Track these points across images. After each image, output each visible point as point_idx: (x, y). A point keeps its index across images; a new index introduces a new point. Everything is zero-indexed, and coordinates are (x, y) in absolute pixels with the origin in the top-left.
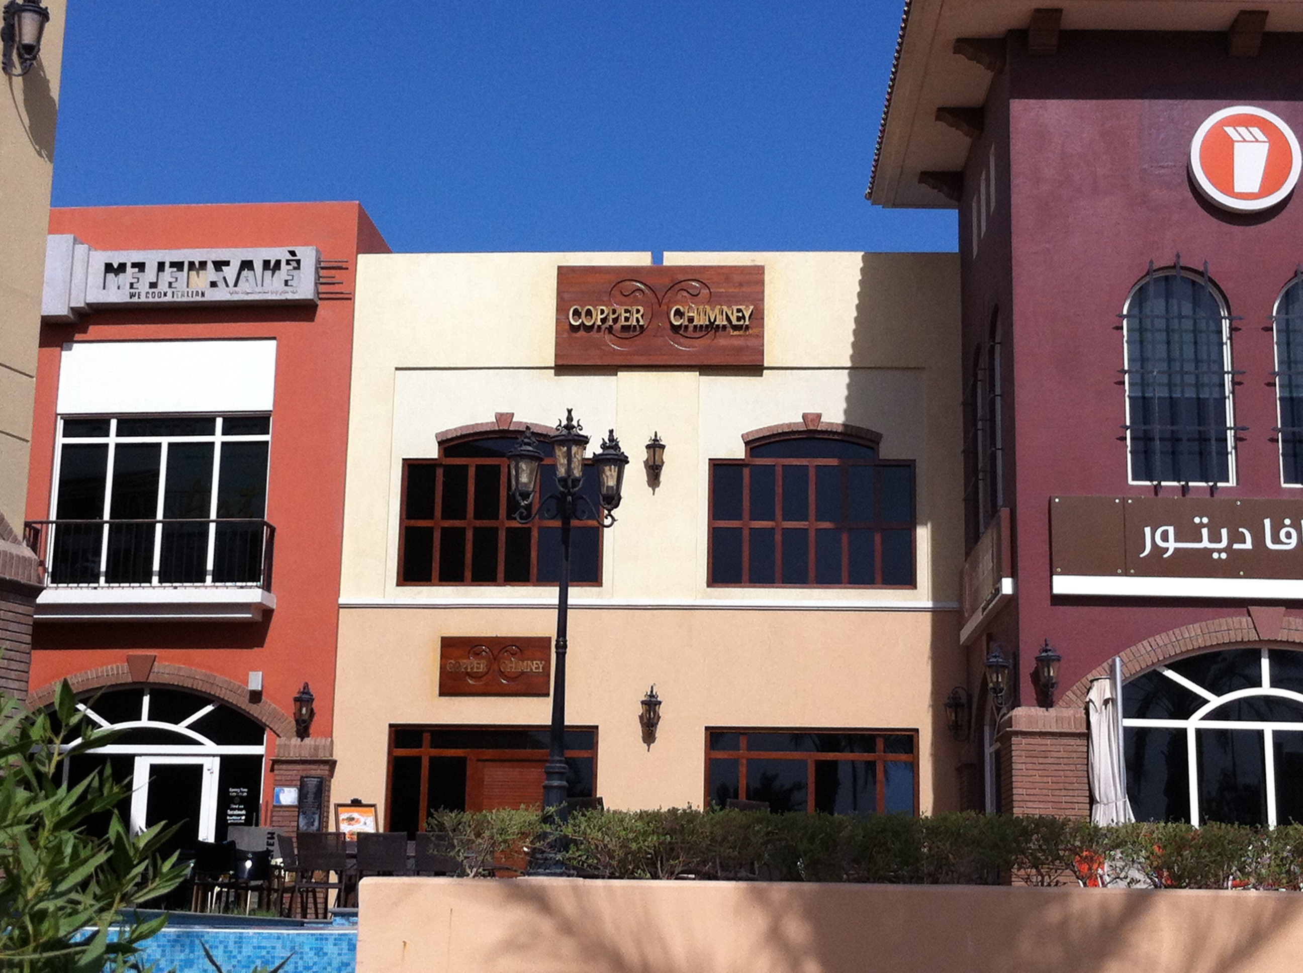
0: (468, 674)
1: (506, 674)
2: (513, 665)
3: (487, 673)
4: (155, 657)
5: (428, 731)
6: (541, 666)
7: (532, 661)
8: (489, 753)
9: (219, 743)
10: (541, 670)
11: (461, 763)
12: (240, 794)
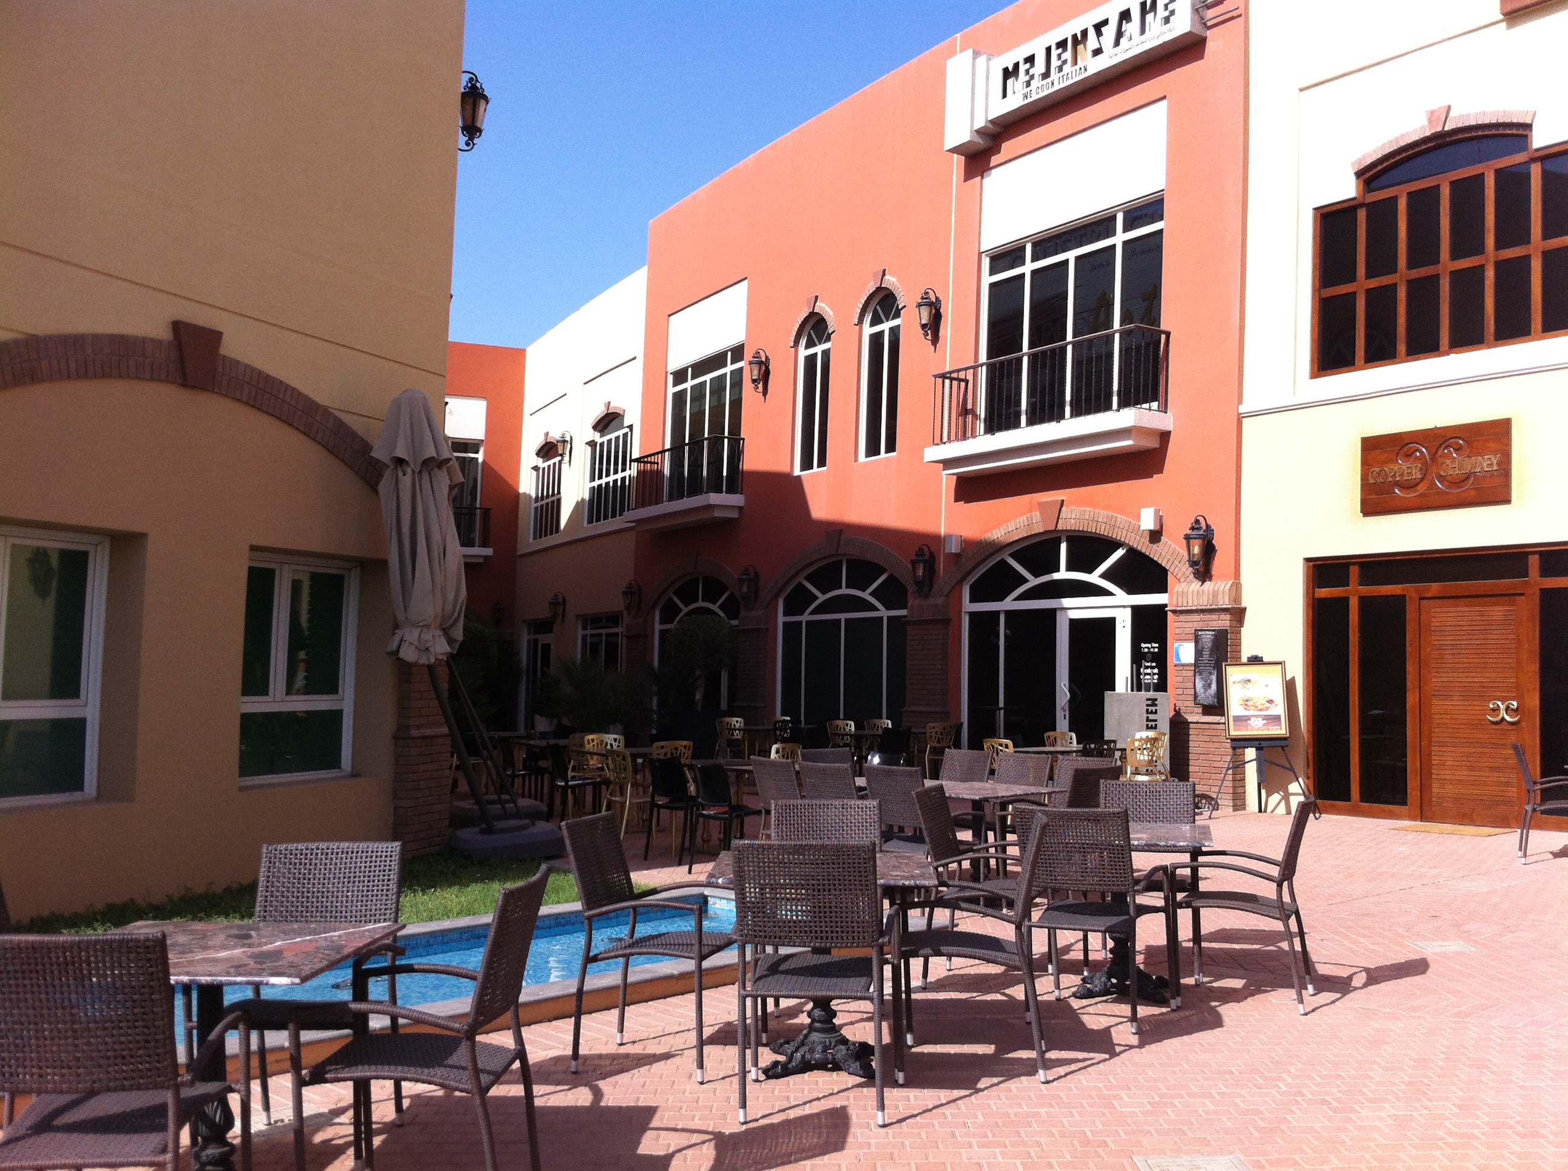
0: (1397, 484)
1: (1449, 478)
2: (1455, 464)
3: (1422, 479)
4: (1063, 501)
5: (1354, 564)
6: (1495, 462)
7: (1482, 456)
8: (1435, 587)
9: (1130, 591)
10: (1495, 468)
11: (1400, 601)
12: (1152, 650)
